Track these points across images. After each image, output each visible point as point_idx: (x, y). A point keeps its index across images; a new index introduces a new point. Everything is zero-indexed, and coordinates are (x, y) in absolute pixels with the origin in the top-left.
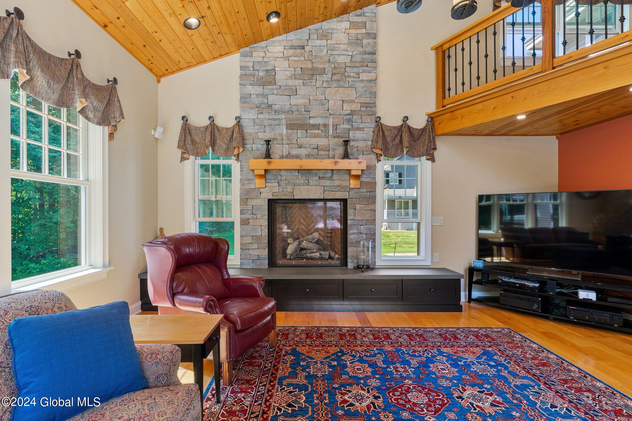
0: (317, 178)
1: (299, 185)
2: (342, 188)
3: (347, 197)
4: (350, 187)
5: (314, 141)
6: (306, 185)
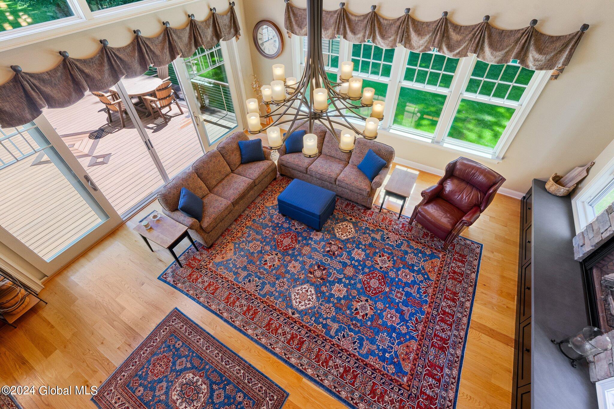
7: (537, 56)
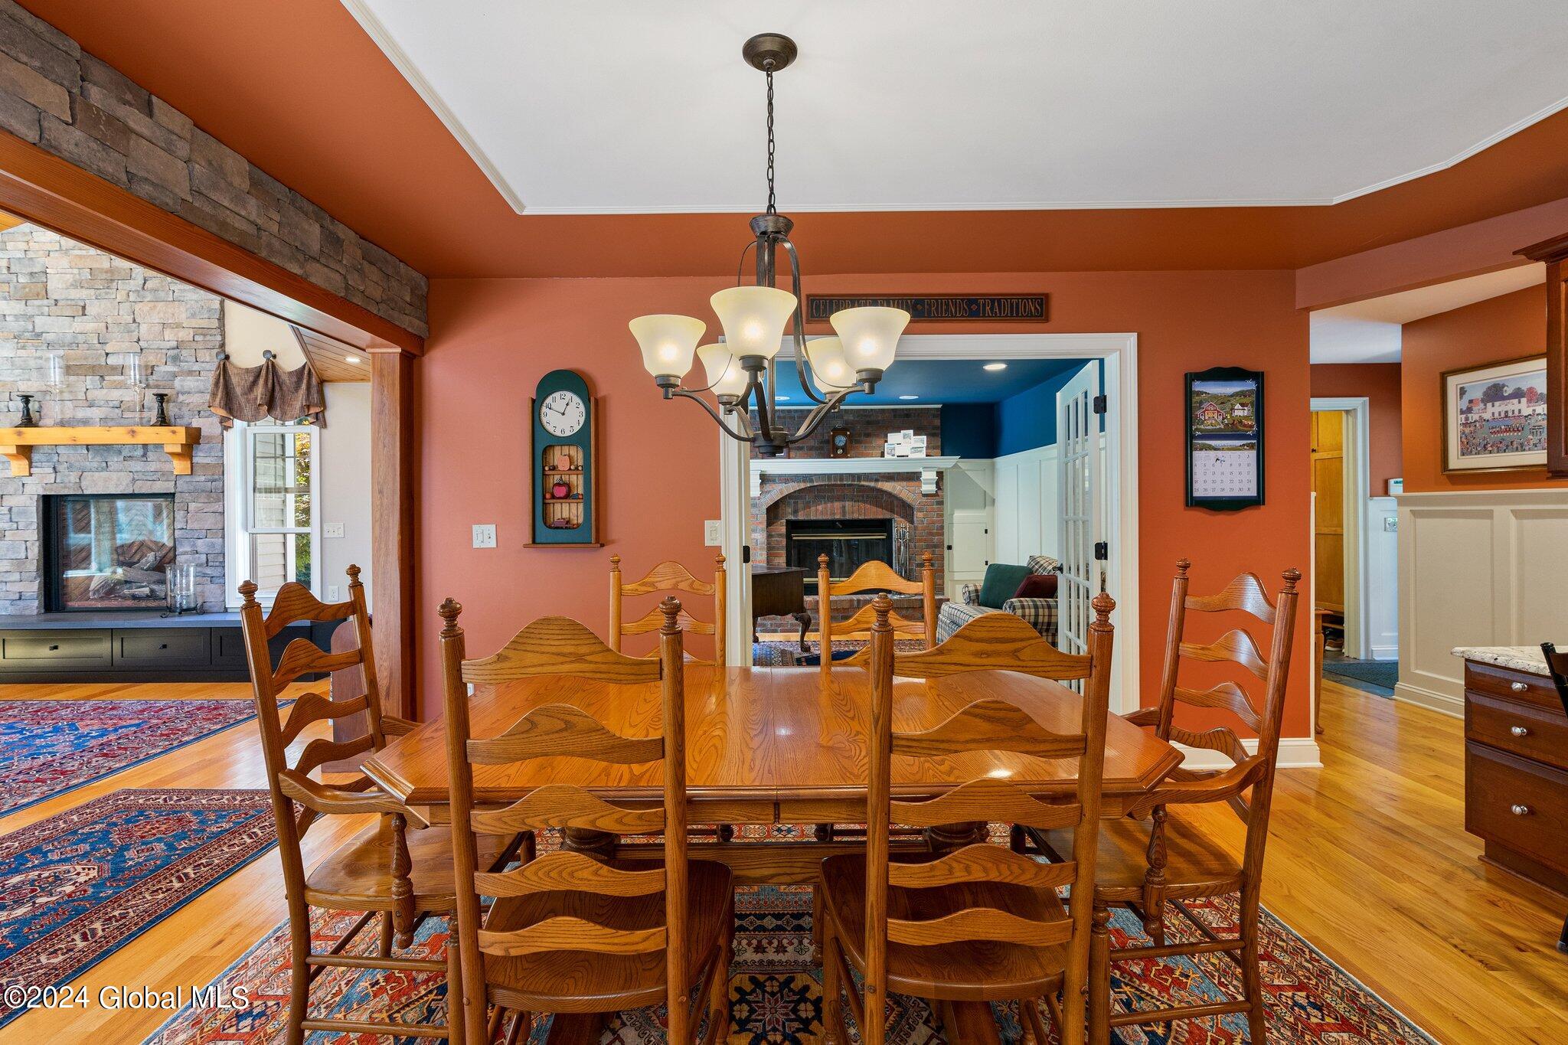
0: (121, 459)
1: (90, 470)
2: (163, 475)
3: (173, 491)
4: (176, 473)
5: (116, 395)
6: (103, 470)
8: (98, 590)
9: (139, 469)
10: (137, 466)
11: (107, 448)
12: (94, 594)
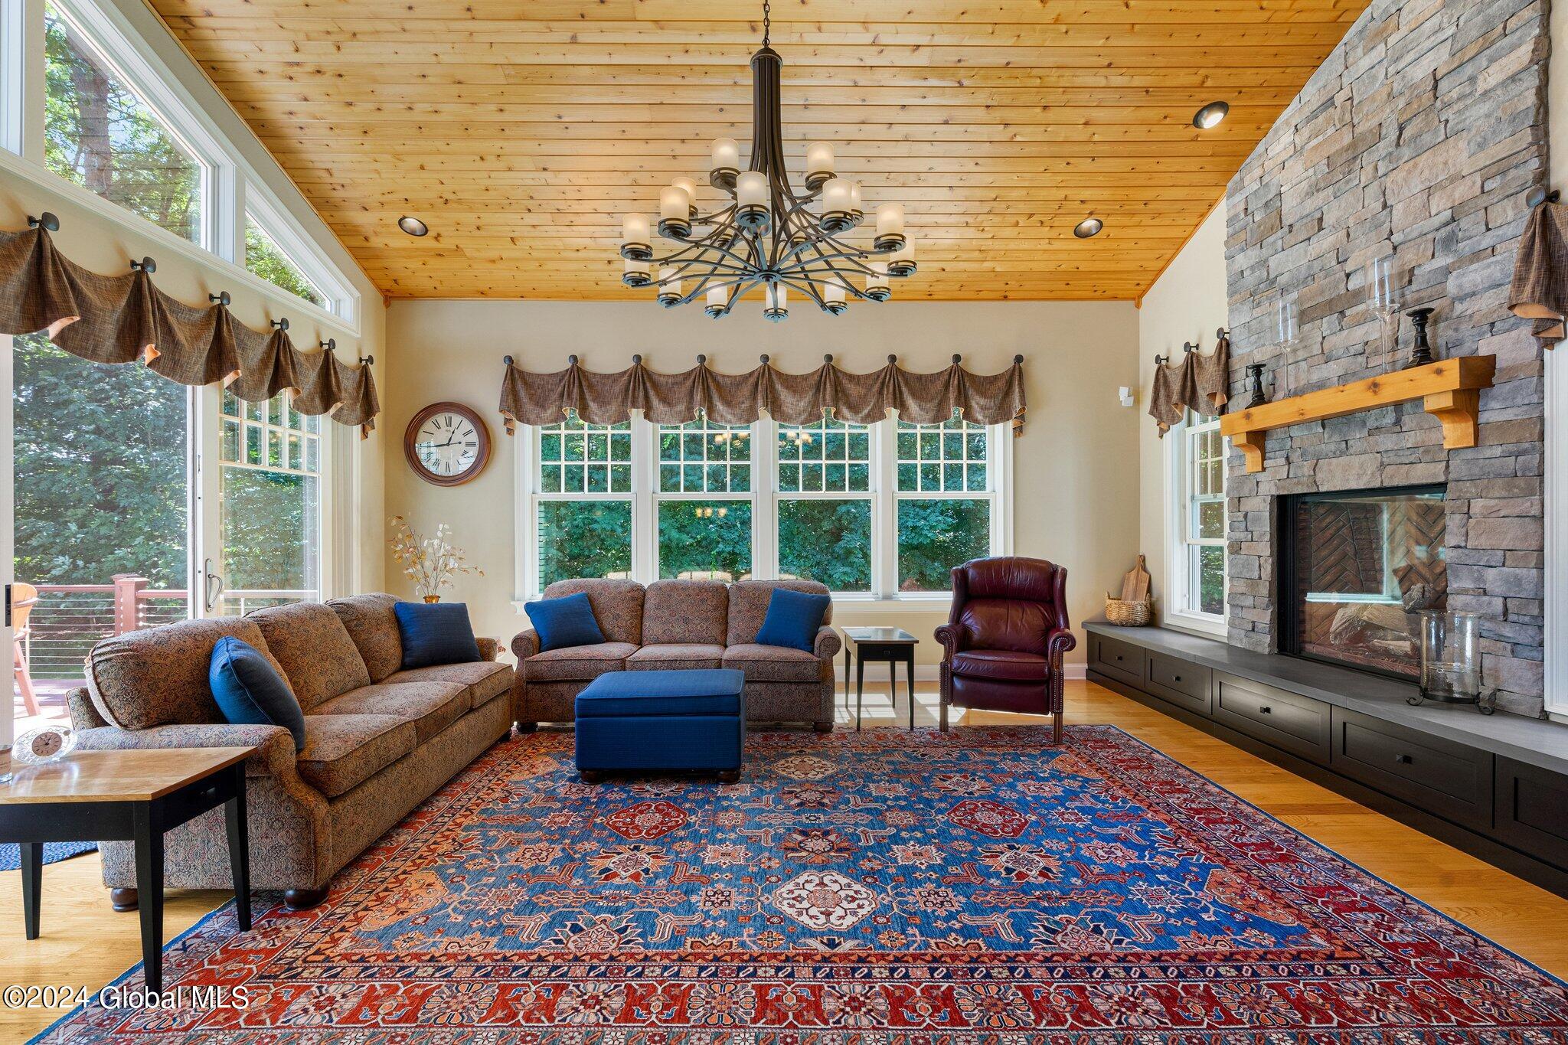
0: (1365, 432)
1: (1327, 457)
2: (1426, 452)
3: (1442, 479)
4: (1447, 446)
5: (1358, 334)
6: (1342, 454)
7: (982, 402)
8: (1340, 633)
9: (1389, 446)
10: (1387, 442)
11: (1347, 417)
12: (1335, 638)
